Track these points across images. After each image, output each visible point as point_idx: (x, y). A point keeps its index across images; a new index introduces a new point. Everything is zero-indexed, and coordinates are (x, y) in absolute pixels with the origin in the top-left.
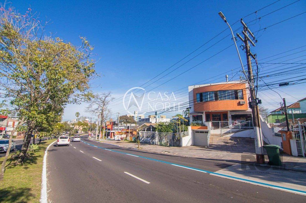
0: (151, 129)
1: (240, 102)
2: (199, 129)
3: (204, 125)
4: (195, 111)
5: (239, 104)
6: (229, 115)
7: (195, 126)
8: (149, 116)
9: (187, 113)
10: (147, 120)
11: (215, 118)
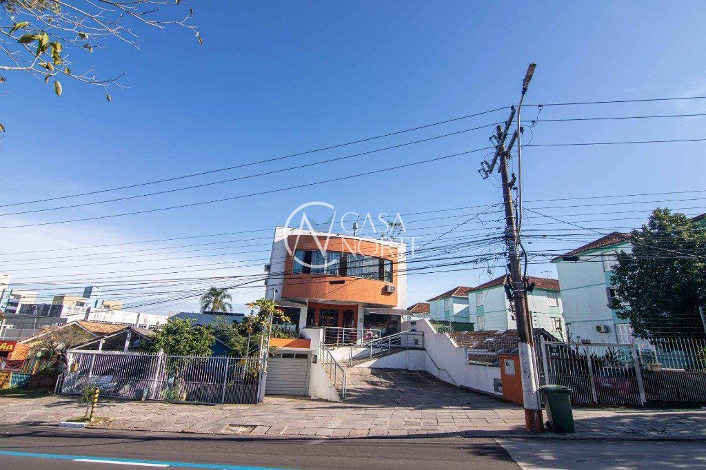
0: (127, 343)
1: (386, 287)
2: (287, 346)
3: (302, 337)
4: (284, 297)
5: (385, 291)
6: (360, 315)
7: (279, 336)
8: (56, 298)
9: (210, 302)
10: (52, 311)
11: (326, 321)
